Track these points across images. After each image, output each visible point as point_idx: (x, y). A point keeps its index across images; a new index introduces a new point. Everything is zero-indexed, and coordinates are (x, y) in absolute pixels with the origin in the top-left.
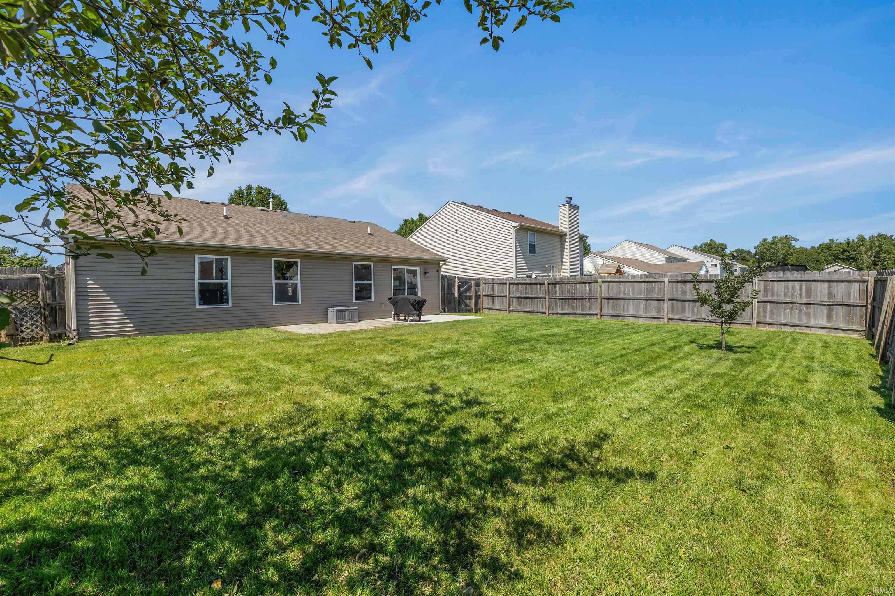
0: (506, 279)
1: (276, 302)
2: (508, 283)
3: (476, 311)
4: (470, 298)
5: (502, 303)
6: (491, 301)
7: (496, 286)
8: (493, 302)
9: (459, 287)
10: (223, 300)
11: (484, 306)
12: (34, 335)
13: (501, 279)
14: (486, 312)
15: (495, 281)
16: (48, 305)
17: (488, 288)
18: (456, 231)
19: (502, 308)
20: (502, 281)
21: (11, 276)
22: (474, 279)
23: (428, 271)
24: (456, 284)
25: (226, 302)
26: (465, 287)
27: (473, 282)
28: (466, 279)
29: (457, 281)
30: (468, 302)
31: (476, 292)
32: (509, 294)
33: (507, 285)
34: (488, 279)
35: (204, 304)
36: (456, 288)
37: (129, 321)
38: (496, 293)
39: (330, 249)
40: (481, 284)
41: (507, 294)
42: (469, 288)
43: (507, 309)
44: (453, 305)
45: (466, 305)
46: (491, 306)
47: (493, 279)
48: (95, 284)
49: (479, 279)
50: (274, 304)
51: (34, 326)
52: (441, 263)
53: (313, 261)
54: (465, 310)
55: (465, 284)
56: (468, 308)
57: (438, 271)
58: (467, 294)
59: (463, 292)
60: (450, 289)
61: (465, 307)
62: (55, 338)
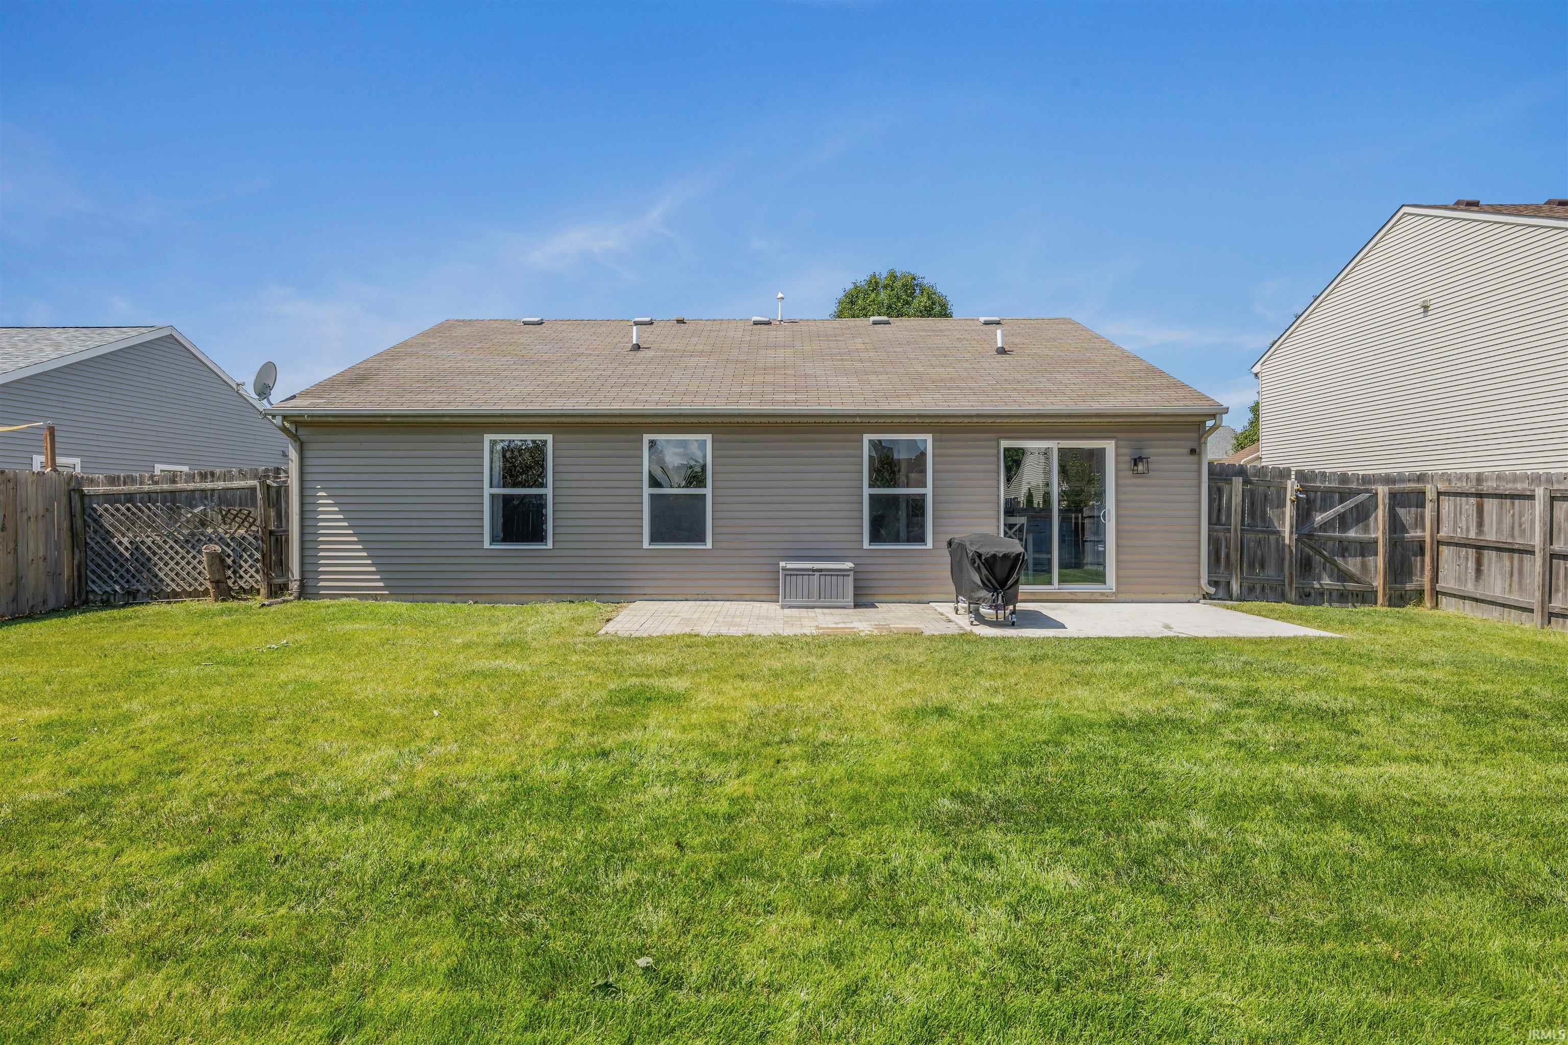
0: (1536, 479)
1: (654, 539)
2: (1540, 492)
3: (1398, 599)
4: (1366, 548)
5: (1517, 576)
6: (1471, 565)
7: (1490, 505)
8: (1479, 571)
9: (1304, 510)
10: (538, 536)
11: (1441, 585)
13: (1515, 478)
14: (1450, 609)
15: (1489, 486)
16: (271, 533)
17: (1458, 512)
18: (1426, 308)
19: (1515, 597)
20: (1520, 487)
21: (229, 485)
22: (1388, 480)
23: (1146, 452)
24: (1290, 496)
26: (1339, 508)
27: (1382, 491)
28: (1344, 478)
29: (1292, 485)
30: (1352, 565)
31: (1395, 525)
32: (1550, 536)
33: (1539, 505)
34: (1460, 478)
36: (1289, 510)
37: (374, 569)
38: (1491, 535)
39: (795, 403)
40: (1430, 495)
41: (1537, 541)
42: (1362, 514)
43: (1534, 599)
44: (1271, 571)
45: (1343, 576)
46: (1470, 588)
47: (1480, 478)
48: (328, 497)
49: (1421, 478)
50: (646, 545)
51: (254, 569)
53: (745, 437)
54: (1335, 594)
55: (1337, 496)
56: (1350, 585)
57: (1193, 452)
58: (1352, 534)
59: (1325, 526)
60: (1258, 513)
61: (1338, 585)
62: (277, 591)
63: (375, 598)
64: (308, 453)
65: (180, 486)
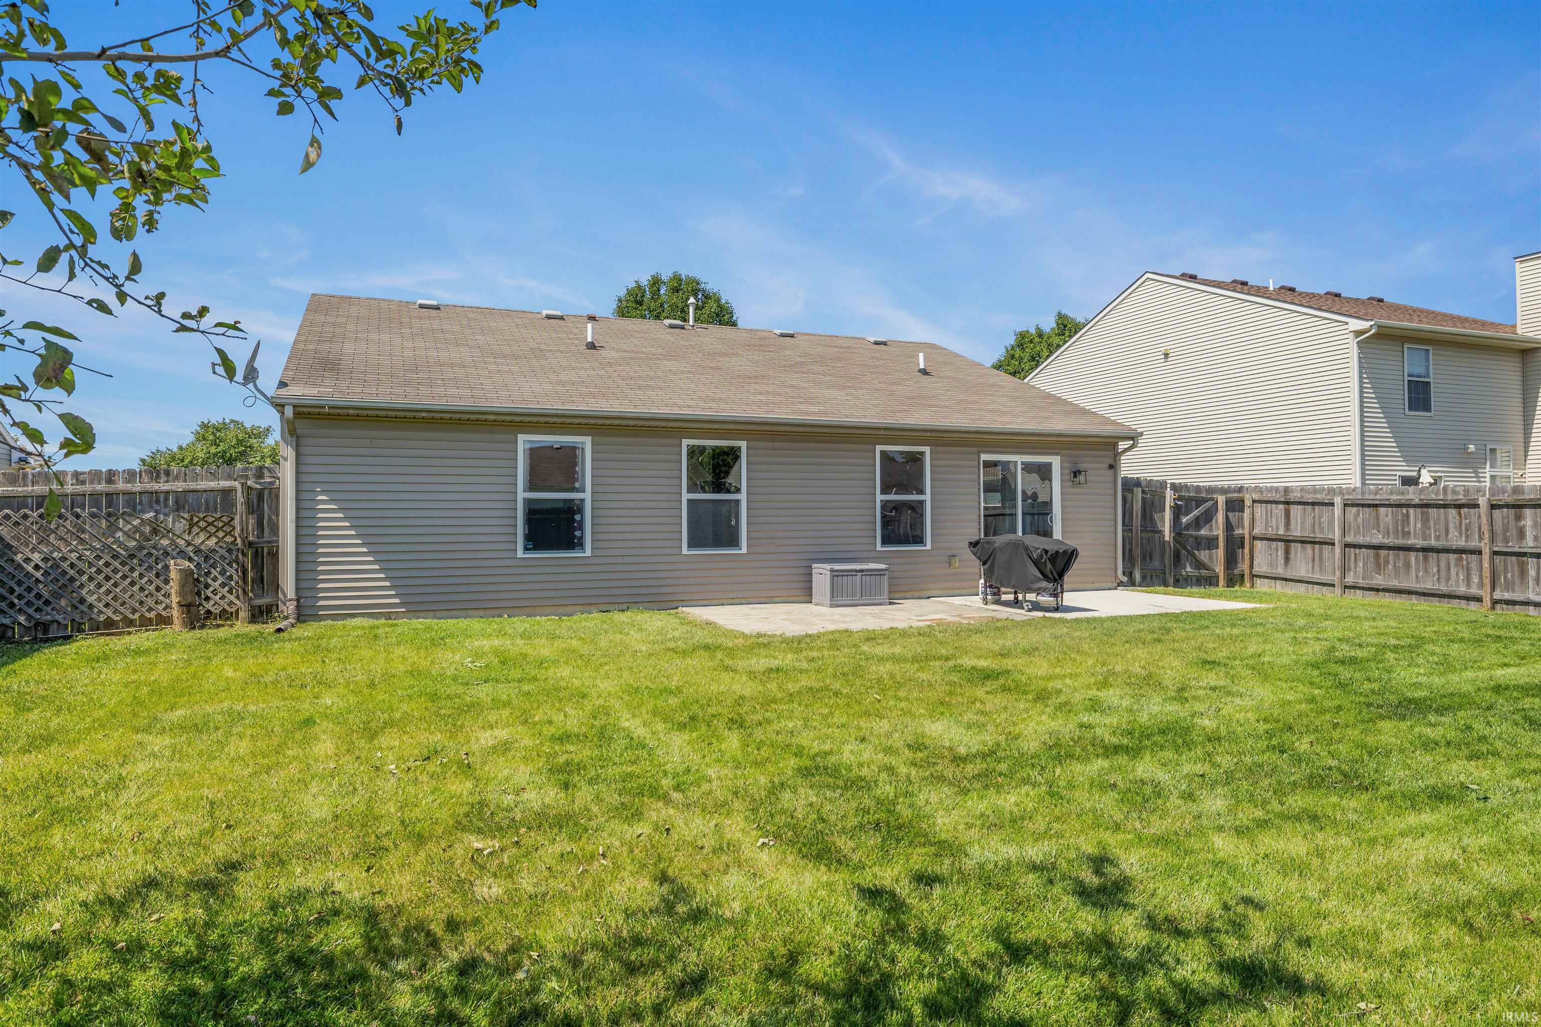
0: (1331, 491)
1: (691, 545)
2: (1338, 500)
3: (1231, 582)
4: (1211, 543)
5: (1317, 562)
6: (1281, 553)
7: (1295, 510)
8: (1287, 559)
9: (1177, 512)
10: (571, 542)
11: (1257, 570)
12: (226, 607)
13: (1315, 490)
14: (1262, 586)
15: (1295, 496)
16: (250, 544)
17: (1269, 515)
18: (1166, 355)
19: (1317, 577)
20: (1319, 497)
21: (193, 486)
22: (1223, 491)
23: (1082, 466)
24: (1169, 502)
25: (581, 545)
26: (1196, 513)
27: (1221, 499)
28: (1198, 489)
29: (1169, 494)
30: (1203, 555)
31: (1229, 527)
32: (1344, 534)
33: (1337, 510)
34: (1271, 489)
35: (536, 548)
36: (1168, 515)
37: (387, 584)
38: (1297, 532)
39: (819, 413)
40: (1248, 503)
41: (1337, 536)
42: (1208, 517)
43: (1336, 578)
44: (1156, 563)
45: (1199, 565)
46: (1280, 571)
47: (1287, 490)
48: (331, 501)
49: (1240, 489)
50: (685, 551)
51: (227, 588)
52: (1122, 445)
53: (776, 445)
54: (1194, 579)
55: (1194, 503)
56: (1204, 572)
57: (1111, 467)
58: (1203, 532)
59: (1188, 527)
60: (1148, 517)
61: (1196, 573)
62: (260, 614)
63: (388, 616)
64: (304, 450)
65: (121, 486)
